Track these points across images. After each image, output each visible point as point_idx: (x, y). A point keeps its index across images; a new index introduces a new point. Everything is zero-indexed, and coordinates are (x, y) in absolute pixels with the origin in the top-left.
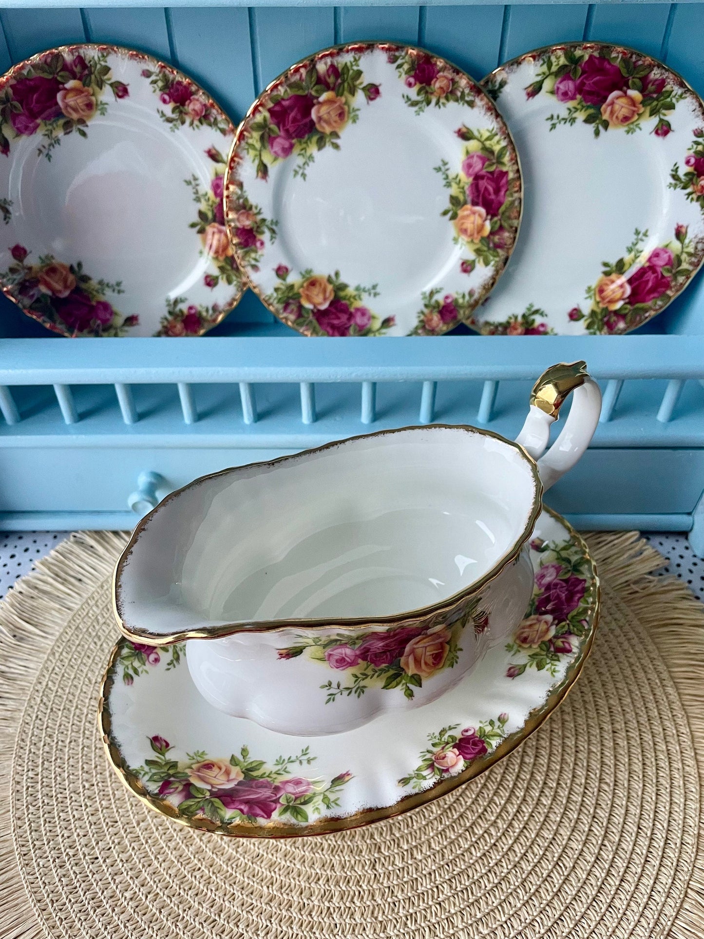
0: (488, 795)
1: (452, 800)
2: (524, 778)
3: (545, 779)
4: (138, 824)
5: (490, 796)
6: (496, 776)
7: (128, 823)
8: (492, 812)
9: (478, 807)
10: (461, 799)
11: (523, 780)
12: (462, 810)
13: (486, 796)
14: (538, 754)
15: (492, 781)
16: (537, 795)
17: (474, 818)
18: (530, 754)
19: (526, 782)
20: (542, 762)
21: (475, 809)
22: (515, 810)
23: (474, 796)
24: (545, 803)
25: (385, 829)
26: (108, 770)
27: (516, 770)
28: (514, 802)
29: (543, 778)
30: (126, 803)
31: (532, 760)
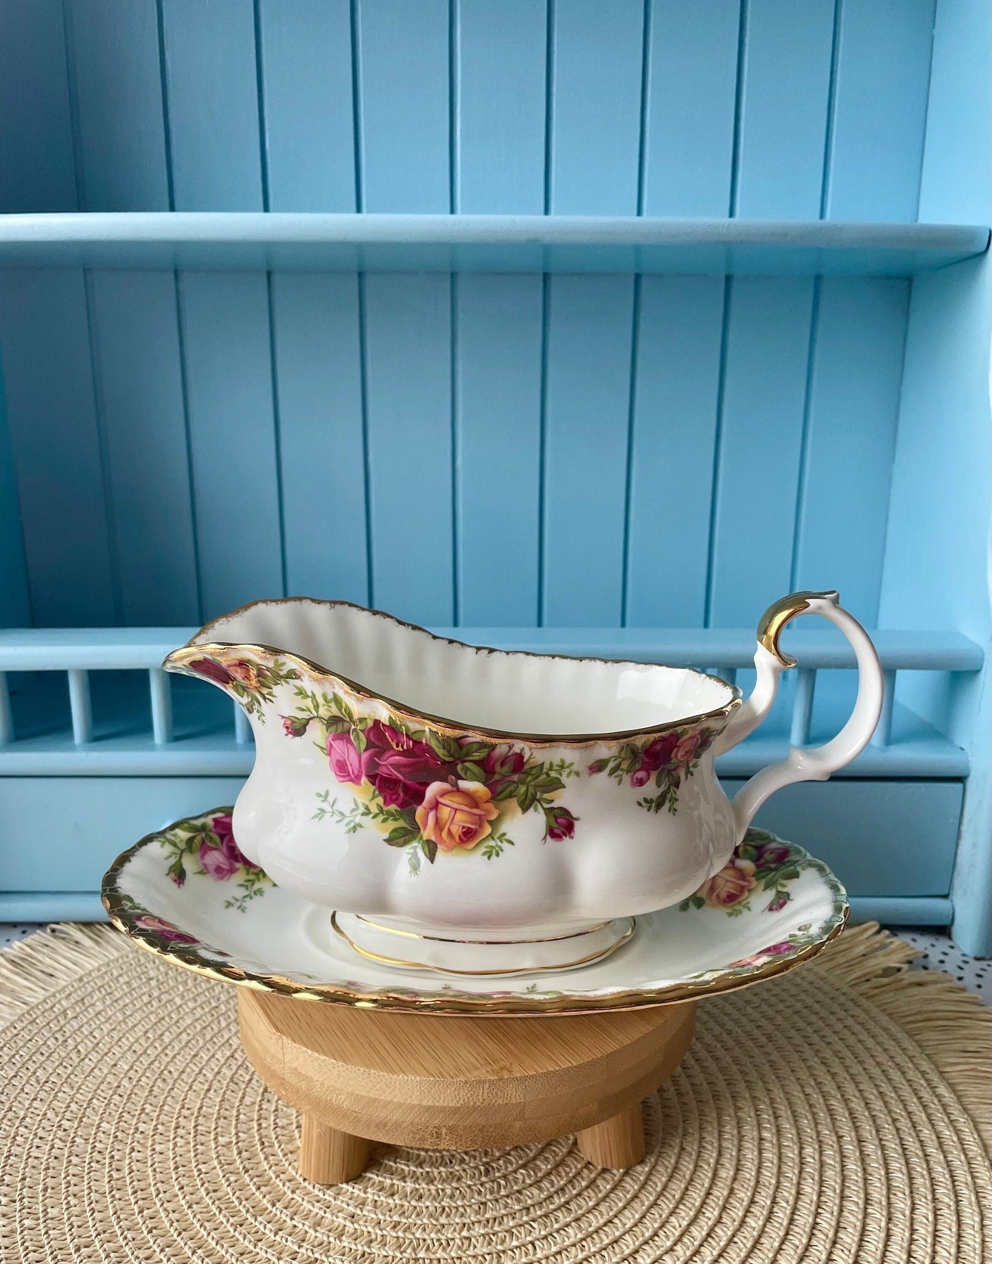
0: (661, 1216)
1: (602, 1221)
2: (719, 1194)
3: (753, 1195)
4: (78, 1250)
5: (664, 1216)
6: (673, 1192)
7: (60, 1249)
8: (667, 1237)
9: (644, 1230)
10: (616, 1221)
11: (718, 1198)
12: (617, 1234)
13: (657, 1216)
14: (740, 1168)
15: (667, 1199)
16: (741, 1214)
17: (637, 1243)
18: (728, 1166)
19: (721, 1198)
20: (748, 1176)
21: (639, 1234)
22: (704, 1233)
23: (637, 1216)
24: (754, 1225)
25: (488, 1257)
26: (42, 1183)
27: (706, 1185)
28: (703, 1224)
29: (749, 1194)
30: (64, 1224)
31: (731, 1173)
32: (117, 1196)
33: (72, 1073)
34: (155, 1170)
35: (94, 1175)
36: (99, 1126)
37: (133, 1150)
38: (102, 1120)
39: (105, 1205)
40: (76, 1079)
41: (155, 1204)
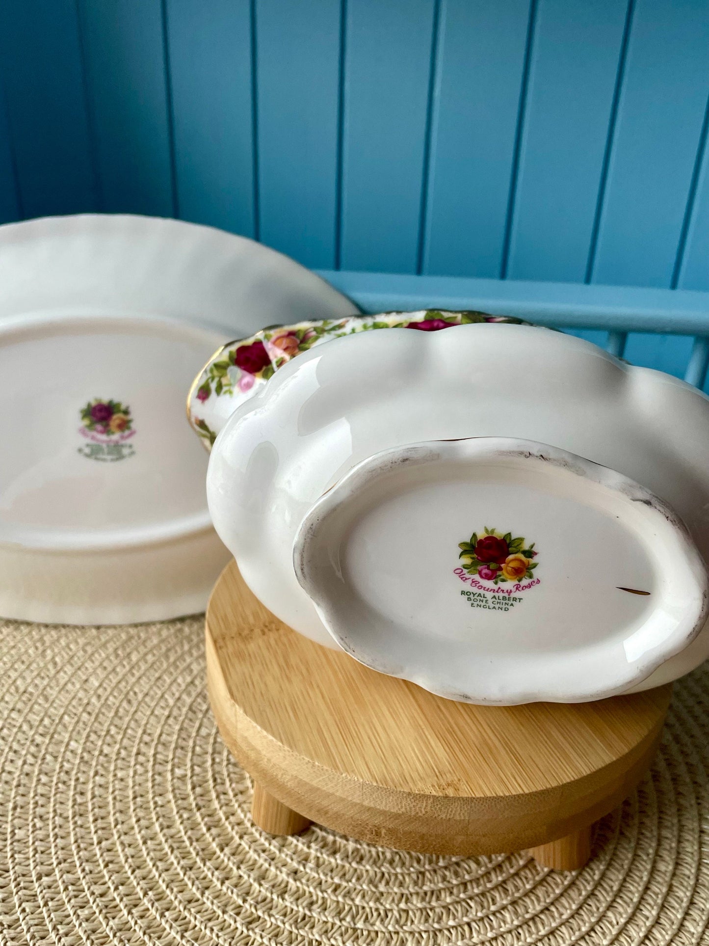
0: (598, 909)
1: (538, 908)
2: (657, 890)
3: (692, 896)
4: (39, 878)
5: (601, 910)
6: (611, 883)
7: (24, 875)
8: (604, 933)
9: (581, 923)
10: (553, 909)
11: (657, 894)
12: (554, 925)
13: (594, 909)
14: (680, 861)
15: (605, 890)
16: (679, 916)
17: (573, 938)
18: (667, 858)
19: (660, 896)
20: (687, 872)
21: (575, 927)
22: (642, 935)
23: (574, 907)
24: (692, 930)
25: (425, 935)
26: (12, 801)
27: (645, 879)
28: (641, 923)
29: (688, 894)
30: (28, 847)
31: (671, 868)
32: (79, 823)
33: (48, 685)
34: (115, 798)
35: (60, 797)
36: (68, 744)
37: (96, 773)
38: (70, 739)
39: (67, 831)
40: (51, 692)
41: (112, 834)
